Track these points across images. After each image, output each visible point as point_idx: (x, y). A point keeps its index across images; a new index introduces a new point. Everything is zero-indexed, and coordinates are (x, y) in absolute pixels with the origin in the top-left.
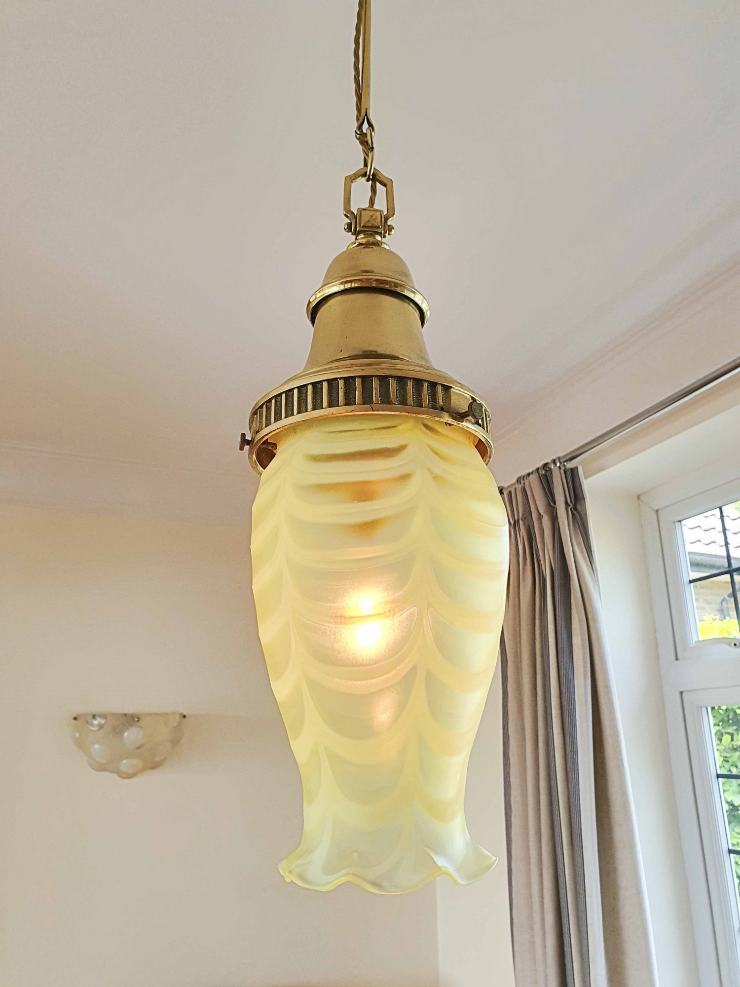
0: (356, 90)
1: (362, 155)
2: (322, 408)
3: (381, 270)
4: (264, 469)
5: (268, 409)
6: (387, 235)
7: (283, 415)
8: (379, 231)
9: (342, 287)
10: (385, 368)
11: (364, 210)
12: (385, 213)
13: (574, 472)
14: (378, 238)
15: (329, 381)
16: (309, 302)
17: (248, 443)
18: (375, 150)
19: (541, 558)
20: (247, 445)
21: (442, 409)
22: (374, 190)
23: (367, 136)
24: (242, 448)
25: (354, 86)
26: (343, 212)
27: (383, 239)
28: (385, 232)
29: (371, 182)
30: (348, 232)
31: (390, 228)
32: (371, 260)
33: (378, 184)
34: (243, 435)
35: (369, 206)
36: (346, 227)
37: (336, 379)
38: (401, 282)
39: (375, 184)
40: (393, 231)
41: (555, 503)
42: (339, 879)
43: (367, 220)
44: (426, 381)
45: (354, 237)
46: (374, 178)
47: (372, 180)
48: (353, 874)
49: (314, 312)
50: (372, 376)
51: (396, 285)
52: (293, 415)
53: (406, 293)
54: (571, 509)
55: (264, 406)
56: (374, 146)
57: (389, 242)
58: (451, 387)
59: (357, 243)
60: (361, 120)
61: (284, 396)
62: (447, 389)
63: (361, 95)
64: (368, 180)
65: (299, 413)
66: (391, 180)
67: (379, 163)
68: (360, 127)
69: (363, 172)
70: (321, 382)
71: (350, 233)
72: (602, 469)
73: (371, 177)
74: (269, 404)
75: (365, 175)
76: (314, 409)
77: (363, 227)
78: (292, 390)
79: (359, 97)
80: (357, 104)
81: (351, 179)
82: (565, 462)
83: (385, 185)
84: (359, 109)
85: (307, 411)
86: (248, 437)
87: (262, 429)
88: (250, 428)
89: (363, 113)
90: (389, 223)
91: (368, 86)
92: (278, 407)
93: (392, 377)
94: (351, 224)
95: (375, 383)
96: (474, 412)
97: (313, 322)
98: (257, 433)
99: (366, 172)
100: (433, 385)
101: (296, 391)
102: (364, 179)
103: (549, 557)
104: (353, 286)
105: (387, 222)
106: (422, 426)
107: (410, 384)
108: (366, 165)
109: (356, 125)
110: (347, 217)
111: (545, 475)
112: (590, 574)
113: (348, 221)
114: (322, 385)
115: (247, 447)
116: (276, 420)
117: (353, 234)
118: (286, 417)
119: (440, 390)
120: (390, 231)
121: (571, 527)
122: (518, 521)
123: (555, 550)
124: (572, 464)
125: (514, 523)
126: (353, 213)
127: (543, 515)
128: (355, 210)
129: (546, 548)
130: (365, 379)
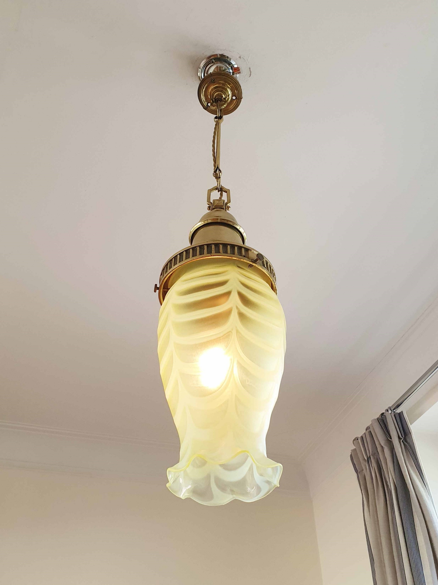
0: (213, 159)
1: (216, 181)
2: (189, 258)
8: (222, 207)
11: (216, 201)
12: (226, 201)
13: (400, 415)
15: (193, 248)
17: (158, 288)
19: (388, 480)
21: (244, 257)
22: (221, 195)
23: (218, 174)
24: (155, 291)
25: (212, 158)
26: (206, 203)
28: (226, 208)
30: (209, 210)
34: (156, 285)
35: (218, 199)
36: (208, 208)
37: (196, 247)
39: (222, 192)
40: (230, 209)
41: (391, 438)
43: (217, 204)
44: (236, 245)
46: (221, 190)
50: (211, 244)
52: (177, 264)
54: (402, 441)
55: (166, 267)
58: (249, 249)
60: (216, 169)
61: (173, 259)
62: (247, 250)
63: (216, 160)
64: (219, 192)
65: (179, 263)
66: (229, 190)
68: (215, 172)
69: (216, 187)
74: (168, 265)
75: (217, 189)
76: (186, 259)
77: (215, 206)
78: (177, 255)
79: (215, 161)
81: (210, 191)
82: (394, 410)
83: (226, 192)
85: (183, 261)
86: (158, 286)
89: (216, 167)
91: (219, 157)
94: (210, 207)
95: (213, 247)
99: (217, 188)
100: (240, 247)
101: (179, 255)
102: (217, 191)
103: (392, 476)
105: (227, 205)
107: (229, 246)
108: (217, 184)
109: (213, 171)
110: (208, 204)
111: (382, 421)
112: (423, 487)
114: (190, 250)
115: (157, 291)
118: (174, 266)
119: (243, 250)
120: (229, 208)
121: (405, 454)
122: (370, 457)
123: (396, 470)
124: (398, 411)
125: (368, 459)
126: (211, 202)
127: (384, 446)
128: (212, 201)
129: (389, 470)
130: (208, 245)
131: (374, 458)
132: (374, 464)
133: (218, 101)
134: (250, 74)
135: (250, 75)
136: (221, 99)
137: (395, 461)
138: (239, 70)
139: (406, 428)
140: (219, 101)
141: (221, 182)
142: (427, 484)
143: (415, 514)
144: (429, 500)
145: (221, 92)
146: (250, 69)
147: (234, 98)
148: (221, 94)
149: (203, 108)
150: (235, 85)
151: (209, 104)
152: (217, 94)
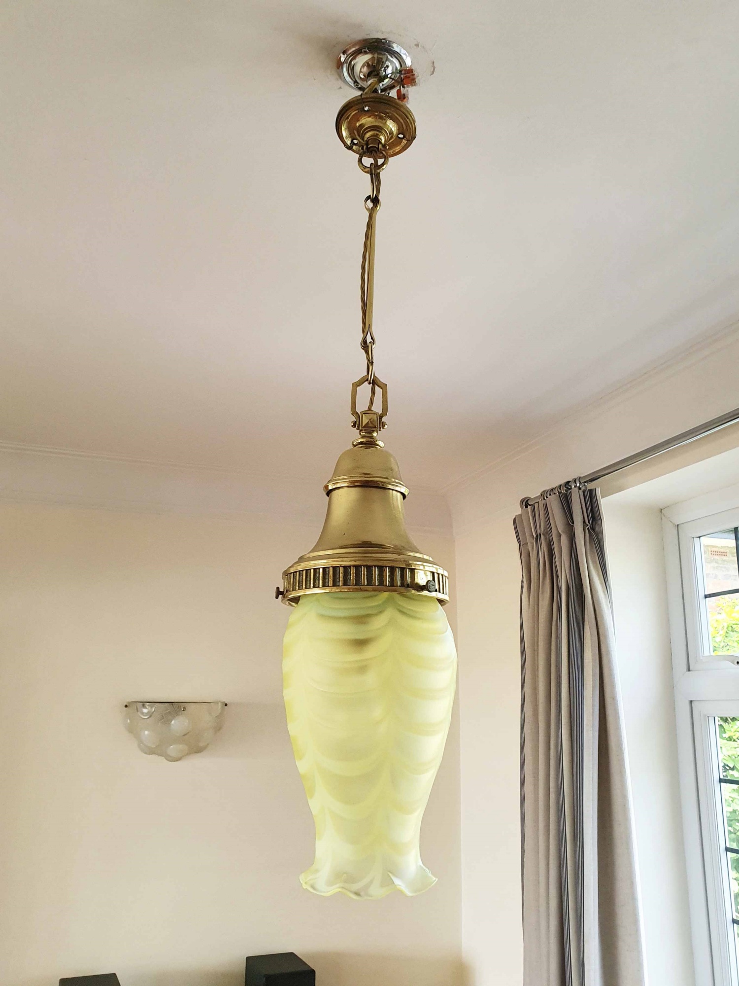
0: (362, 307)
1: (366, 362)
2: (329, 587)
3: (375, 471)
5: (295, 578)
6: (382, 429)
7: (304, 586)
8: (375, 429)
10: (373, 557)
11: (365, 412)
12: (381, 412)
13: (592, 493)
14: (375, 434)
15: (334, 567)
16: (326, 486)
17: (282, 593)
19: (560, 576)
20: (281, 595)
21: (408, 586)
22: (373, 392)
23: (369, 348)
24: (277, 598)
25: (360, 304)
26: (350, 412)
28: (380, 428)
29: (371, 384)
30: (354, 428)
32: (369, 462)
33: (376, 386)
34: (278, 588)
35: (369, 408)
36: (352, 424)
37: (338, 566)
38: (387, 481)
41: (573, 523)
42: (335, 889)
43: (367, 421)
44: (397, 567)
45: (358, 432)
46: (374, 382)
47: (373, 383)
48: (343, 888)
50: (362, 566)
51: (384, 483)
52: (310, 588)
54: (588, 529)
55: (292, 575)
56: (373, 361)
57: (382, 438)
58: (415, 569)
59: (359, 442)
60: (366, 333)
61: (304, 572)
62: (412, 571)
63: (366, 310)
64: (369, 384)
65: (314, 587)
66: (386, 384)
67: (379, 371)
68: (365, 338)
69: (367, 378)
73: (371, 382)
74: (295, 573)
75: (367, 380)
76: (324, 586)
77: (364, 427)
78: (310, 569)
80: (363, 319)
81: (356, 385)
82: (585, 482)
83: (381, 389)
84: (364, 325)
85: (319, 587)
86: (281, 590)
87: (290, 590)
88: (282, 582)
90: (383, 420)
91: (371, 304)
92: (301, 579)
93: (376, 566)
94: (356, 422)
95: (364, 571)
96: (429, 584)
98: (288, 591)
100: (403, 570)
101: (312, 571)
102: (367, 384)
104: (355, 484)
107: (387, 570)
108: (368, 372)
110: (354, 415)
111: (564, 493)
112: (604, 592)
113: (355, 420)
114: (329, 570)
116: (299, 589)
117: (357, 429)
118: (306, 588)
119: (408, 573)
120: (384, 426)
121: (589, 547)
122: (540, 535)
123: (572, 568)
124: (590, 486)
125: (537, 537)
126: (357, 413)
127: (561, 533)
128: (359, 411)
129: (563, 564)
130: (357, 567)
131: (546, 539)
132: (544, 547)
133: (371, 152)
134: (432, 70)
135: (433, 73)
136: (378, 148)
137: (573, 556)
138: (415, 79)
139: (596, 512)
140: (374, 152)
141: (374, 368)
142: (610, 588)
143: (587, 623)
144: (608, 608)
145: (378, 131)
146: (433, 63)
147: (401, 136)
148: (377, 135)
149: (345, 145)
150: (405, 119)
151: (355, 142)
152: (372, 136)
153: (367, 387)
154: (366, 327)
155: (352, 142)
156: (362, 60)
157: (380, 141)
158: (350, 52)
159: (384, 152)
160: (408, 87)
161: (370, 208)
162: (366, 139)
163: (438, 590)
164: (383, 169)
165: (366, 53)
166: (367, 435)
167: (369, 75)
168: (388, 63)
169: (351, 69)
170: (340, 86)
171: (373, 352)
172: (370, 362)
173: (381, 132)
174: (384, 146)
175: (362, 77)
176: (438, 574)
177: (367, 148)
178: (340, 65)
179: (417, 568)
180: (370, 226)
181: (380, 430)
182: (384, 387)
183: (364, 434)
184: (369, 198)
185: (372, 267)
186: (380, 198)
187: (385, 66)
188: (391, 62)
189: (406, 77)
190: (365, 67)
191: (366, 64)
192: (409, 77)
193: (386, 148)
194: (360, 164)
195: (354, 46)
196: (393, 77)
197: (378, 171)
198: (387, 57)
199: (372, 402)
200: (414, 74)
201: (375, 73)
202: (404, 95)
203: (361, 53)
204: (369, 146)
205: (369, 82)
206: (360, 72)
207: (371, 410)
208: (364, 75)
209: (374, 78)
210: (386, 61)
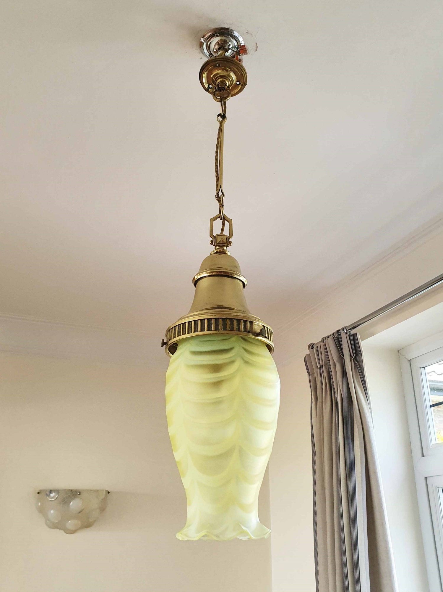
0: (216, 176)
1: (219, 207)
2: (198, 332)
3: (226, 267)
4: (173, 355)
5: (175, 330)
6: (229, 246)
7: (181, 334)
8: (225, 245)
9: (209, 274)
10: (226, 314)
11: (219, 235)
12: (228, 235)
13: (354, 336)
14: (225, 248)
15: (201, 320)
16: (194, 278)
17: (166, 344)
18: (224, 207)
20: (165, 344)
21: (249, 332)
22: (223, 224)
23: (220, 199)
24: (162, 346)
25: (215, 173)
26: (209, 235)
27: (227, 247)
28: (228, 245)
29: (222, 220)
30: (211, 244)
31: (231, 243)
32: (221, 262)
33: (225, 221)
34: (163, 340)
35: (221, 233)
36: (211, 242)
37: (204, 319)
38: (234, 272)
39: (224, 221)
41: (343, 356)
42: (201, 534)
43: (220, 240)
44: (242, 320)
45: (214, 247)
46: (224, 219)
47: (223, 219)
48: (207, 532)
49: (196, 282)
50: (219, 318)
51: (232, 274)
52: (185, 334)
53: (236, 276)
54: (353, 359)
55: (173, 329)
56: (224, 205)
57: (230, 250)
58: (253, 322)
59: (215, 251)
60: (218, 190)
61: (182, 325)
62: (251, 323)
63: (218, 178)
65: (188, 333)
66: (231, 220)
67: (226, 212)
68: (218, 194)
70: (198, 320)
71: (213, 245)
72: (372, 334)
74: (175, 328)
75: (220, 217)
76: (194, 332)
77: (218, 243)
78: (186, 323)
80: (216, 182)
81: (213, 220)
82: (349, 330)
83: (229, 222)
84: (217, 185)
85: (191, 333)
86: (165, 341)
87: (172, 339)
88: (166, 336)
90: (230, 240)
91: (222, 174)
92: (179, 329)
93: (228, 318)
94: (213, 241)
95: (220, 321)
96: (262, 333)
97: (195, 285)
98: (170, 340)
99: (220, 216)
100: (245, 322)
101: (187, 324)
102: (219, 219)
103: (340, 388)
104: (213, 274)
105: (229, 240)
106: (241, 338)
107: (235, 321)
108: (220, 213)
109: (216, 192)
110: (211, 237)
111: (337, 338)
112: (365, 401)
113: (212, 240)
114: (198, 321)
116: (178, 336)
117: (214, 246)
118: (183, 335)
119: (248, 324)
120: (231, 244)
121: (354, 371)
122: (322, 366)
123: (344, 385)
124: (353, 332)
125: (320, 367)
126: (214, 236)
127: (336, 362)
128: (215, 234)
129: (338, 384)
130: (216, 319)
131: (326, 368)
132: (325, 374)
133: (221, 90)
134: (256, 49)
135: (257, 49)
136: (224, 88)
137: (344, 376)
138: (246, 50)
139: (358, 348)
140: (222, 90)
141: (224, 209)
142: (369, 398)
143: (355, 422)
144: (368, 411)
145: (223, 78)
146: (257, 44)
147: (238, 83)
148: (224, 81)
149: (204, 89)
150: (241, 72)
151: (211, 86)
152: (221, 81)
153: (219, 222)
154: (219, 187)
155: (209, 86)
156: (215, 40)
157: (226, 84)
158: (207, 36)
159: (228, 90)
160: (242, 55)
161: (220, 120)
162: (217, 83)
163: (267, 338)
164: (228, 100)
165: (217, 36)
166: (220, 248)
167: (219, 49)
168: (230, 43)
169: (208, 47)
170: (201, 57)
171: (224, 200)
172: (222, 206)
173: (226, 79)
174: (228, 87)
175: (215, 50)
176: (267, 328)
177: (218, 88)
178: (201, 45)
179: (254, 321)
180: (220, 129)
181: (228, 246)
182: (230, 221)
183: (218, 247)
184: (219, 115)
185: (222, 153)
186: (226, 115)
187: (228, 45)
188: (232, 42)
189: (241, 50)
190: (217, 46)
191: (217, 43)
192: (243, 49)
193: (229, 88)
194: (214, 97)
195: (210, 32)
196: (233, 49)
197: (225, 101)
198: (230, 39)
199: (223, 230)
200: (246, 48)
201: (223, 48)
202: (240, 59)
203: (215, 36)
204: (219, 87)
205: (219, 53)
206: (214, 48)
207: (222, 234)
208: (216, 50)
209: (222, 50)
210: (229, 42)
